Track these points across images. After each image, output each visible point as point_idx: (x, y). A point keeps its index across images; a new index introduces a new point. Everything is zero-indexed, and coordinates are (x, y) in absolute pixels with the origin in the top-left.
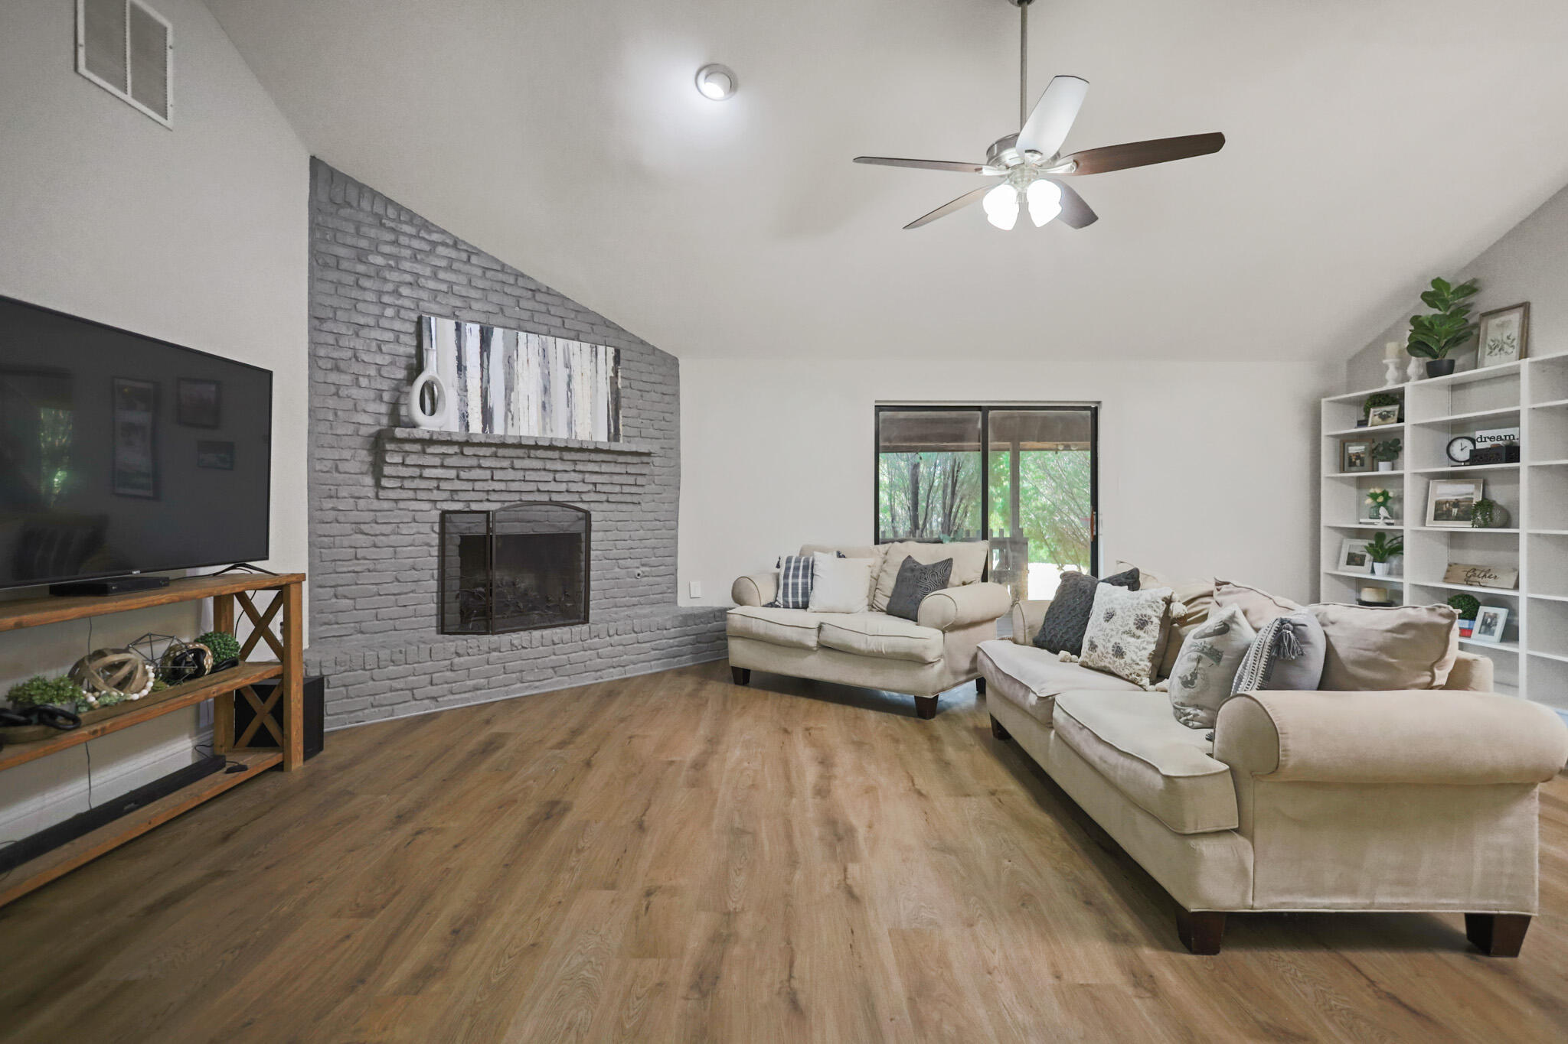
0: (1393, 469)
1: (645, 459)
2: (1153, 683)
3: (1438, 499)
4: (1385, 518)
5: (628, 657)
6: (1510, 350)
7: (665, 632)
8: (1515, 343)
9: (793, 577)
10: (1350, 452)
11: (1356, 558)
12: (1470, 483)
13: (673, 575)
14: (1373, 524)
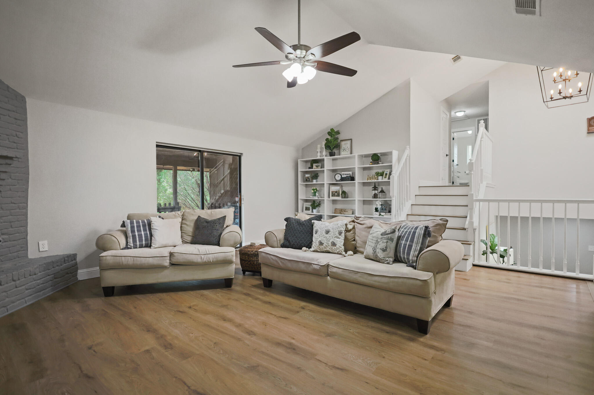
0: (317, 182)
1: (8, 161)
2: (346, 253)
3: (332, 191)
4: (318, 196)
5: (9, 299)
6: (348, 151)
7: (34, 276)
8: (349, 149)
9: (138, 231)
10: (306, 176)
11: (308, 208)
12: (338, 186)
13: (24, 238)
14: (314, 198)
